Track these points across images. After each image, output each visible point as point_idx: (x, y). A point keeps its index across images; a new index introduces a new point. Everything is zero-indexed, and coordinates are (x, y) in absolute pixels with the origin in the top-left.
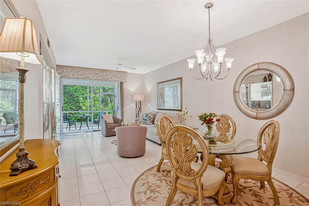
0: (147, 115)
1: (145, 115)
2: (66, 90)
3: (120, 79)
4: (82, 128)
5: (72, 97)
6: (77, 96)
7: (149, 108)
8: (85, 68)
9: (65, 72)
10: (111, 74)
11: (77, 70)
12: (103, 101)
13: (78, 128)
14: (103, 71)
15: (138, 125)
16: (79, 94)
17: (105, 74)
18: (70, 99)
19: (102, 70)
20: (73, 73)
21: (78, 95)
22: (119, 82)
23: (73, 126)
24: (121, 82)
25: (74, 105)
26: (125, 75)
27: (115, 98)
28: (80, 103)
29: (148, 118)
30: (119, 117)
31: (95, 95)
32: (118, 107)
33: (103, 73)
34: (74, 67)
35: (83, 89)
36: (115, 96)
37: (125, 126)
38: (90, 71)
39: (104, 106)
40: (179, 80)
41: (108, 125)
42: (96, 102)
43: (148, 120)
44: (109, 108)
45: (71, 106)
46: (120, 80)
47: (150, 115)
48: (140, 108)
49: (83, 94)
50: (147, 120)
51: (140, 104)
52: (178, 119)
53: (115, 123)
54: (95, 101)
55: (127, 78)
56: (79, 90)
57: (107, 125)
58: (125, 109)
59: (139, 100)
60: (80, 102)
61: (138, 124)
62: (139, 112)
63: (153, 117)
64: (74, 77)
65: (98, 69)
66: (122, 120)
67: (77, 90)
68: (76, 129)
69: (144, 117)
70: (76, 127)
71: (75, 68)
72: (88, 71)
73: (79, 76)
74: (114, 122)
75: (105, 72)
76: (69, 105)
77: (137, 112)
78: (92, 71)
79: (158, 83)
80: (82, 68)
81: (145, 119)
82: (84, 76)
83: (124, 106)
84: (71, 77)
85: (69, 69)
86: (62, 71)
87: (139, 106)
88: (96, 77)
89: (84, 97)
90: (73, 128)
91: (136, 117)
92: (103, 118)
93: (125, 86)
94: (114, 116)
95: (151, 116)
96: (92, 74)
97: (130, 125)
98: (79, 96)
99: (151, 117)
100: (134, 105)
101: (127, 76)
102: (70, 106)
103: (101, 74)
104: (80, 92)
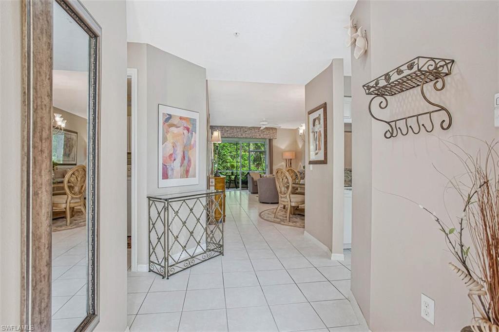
3: (268, 135)
6: (225, 155)
12: (255, 161)
26: (274, 131)
42: (246, 162)
46: (268, 137)
49: (230, 153)
51: (291, 162)
55: (276, 134)
56: (226, 147)
57: (254, 183)
58: (275, 167)
59: (290, 158)
60: (228, 161)
83: (273, 165)
87: (289, 164)
89: (232, 156)
92: (250, 175)
93: (275, 143)
100: (284, 164)
101: (276, 132)
104: (228, 150)
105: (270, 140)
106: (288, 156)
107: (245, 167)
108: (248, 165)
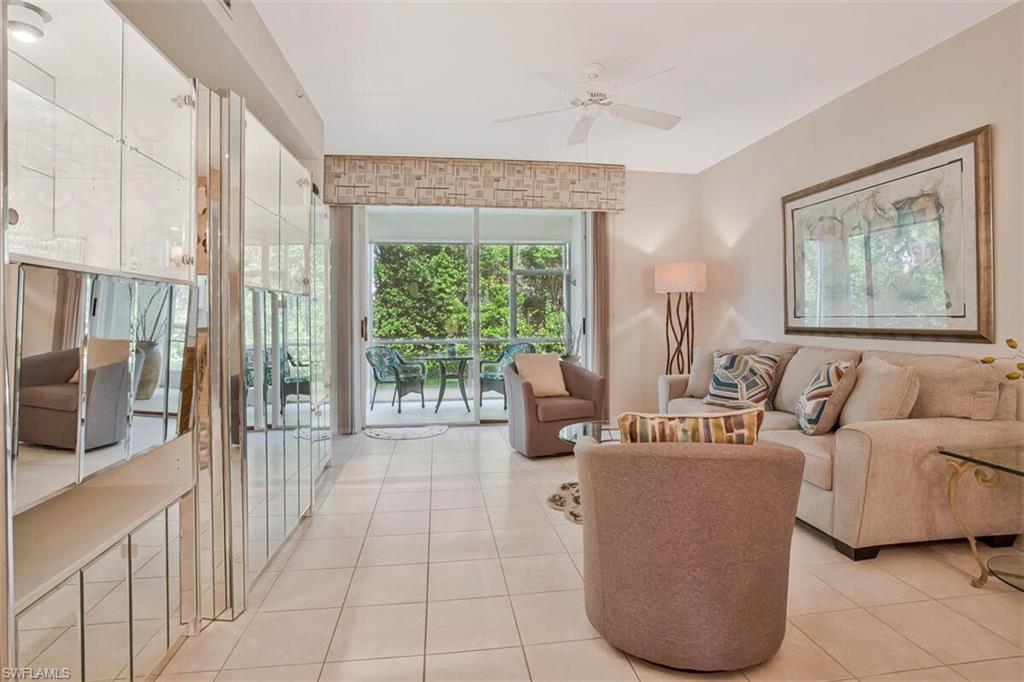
0: (733, 359)
1: (724, 361)
2: (407, 271)
3: (592, 197)
4: (443, 403)
5: (425, 293)
6: (441, 290)
7: (732, 324)
8: (446, 161)
9: (371, 182)
10: (552, 181)
11: (416, 172)
12: (526, 307)
13: (431, 405)
14: (518, 168)
15: (741, 440)
16: (445, 282)
17: (528, 181)
18: (419, 300)
19: (513, 165)
20: (399, 185)
21: (444, 286)
22: (589, 212)
23: (411, 395)
24: (595, 214)
25: (429, 319)
26: (615, 180)
27: (572, 286)
28: (450, 312)
29: (745, 378)
30: (590, 369)
31: (498, 285)
32: (584, 320)
33: (518, 177)
34: (404, 159)
35: (459, 264)
36: (572, 280)
37: (644, 439)
38: (465, 169)
39: (531, 323)
40: (966, 151)
41: (542, 403)
42: (502, 310)
43: (742, 386)
44: (550, 330)
45: (421, 322)
46: (590, 203)
47: (751, 362)
48: (687, 328)
49: (459, 283)
50: (735, 386)
51: (689, 305)
52: (973, 393)
53: (571, 395)
54: (500, 306)
55: (623, 192)
56: (446, 268)
57: (537, 406)
58: (615, 330)
59: (683, 290)
60: (451, 308)
61: (745, 432)
62: (680, 344)
63: (771, 371)
64: (405, 201)
65: (499, 162)
66: (602, 380)
67: (440, 270)
68: (423, 406)
69: (719, 372)
70: (423, 400)
71: (408, 164)
72: (458, 171)
73: (423, 193)
74: (567, 389)
75: (528, 172)
76: (414, 321)
77: (674, 346)
78: (475, 171)
79: (786, 200)
80: (434, 160)
81: (722, 380)
82: (440, 193)
83: (611, 319)
84: (394, 200)
85: (385, 168)
86: (359, 179)
87: (683, 314)
88: (488, 194)
90: (411, 402)
91: (669, 371)
92: (516, 371)
93: (615, 229)
94: (568, 361)
95: (757, 365)
96: (476, 183)
97: (680, 435)
98: (448, 287)
99: (761, 369)
100: (656, 316)
101: (623, 184)
102: (418, 324)
103: (512, 179)
104: (451, 276)
105: (600, 218)
106: (680, 279)
107: (500, 324)
108: (509, 318)
